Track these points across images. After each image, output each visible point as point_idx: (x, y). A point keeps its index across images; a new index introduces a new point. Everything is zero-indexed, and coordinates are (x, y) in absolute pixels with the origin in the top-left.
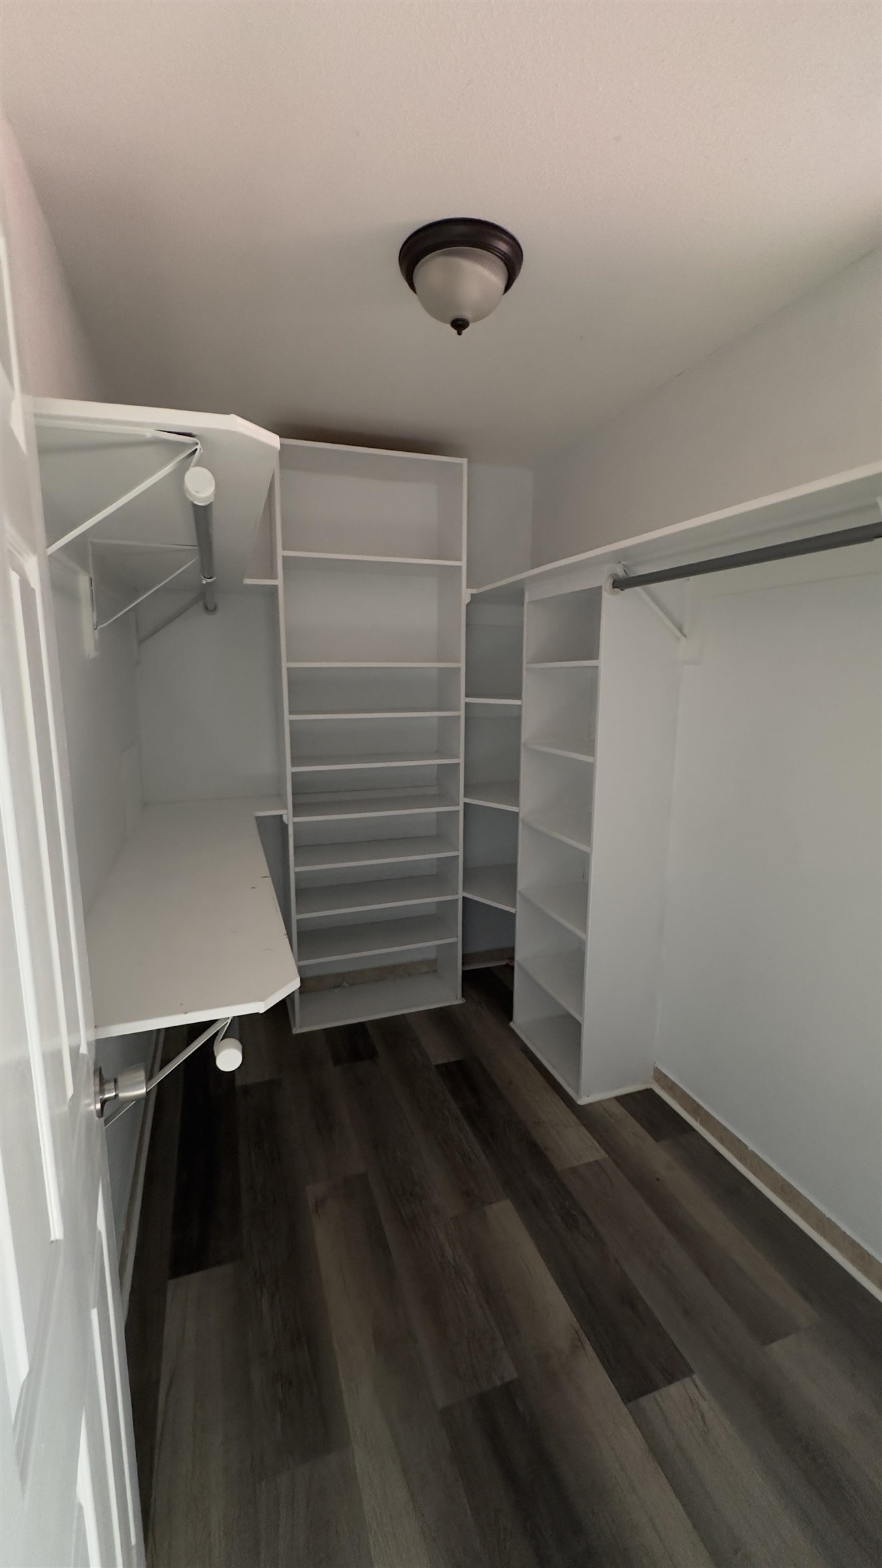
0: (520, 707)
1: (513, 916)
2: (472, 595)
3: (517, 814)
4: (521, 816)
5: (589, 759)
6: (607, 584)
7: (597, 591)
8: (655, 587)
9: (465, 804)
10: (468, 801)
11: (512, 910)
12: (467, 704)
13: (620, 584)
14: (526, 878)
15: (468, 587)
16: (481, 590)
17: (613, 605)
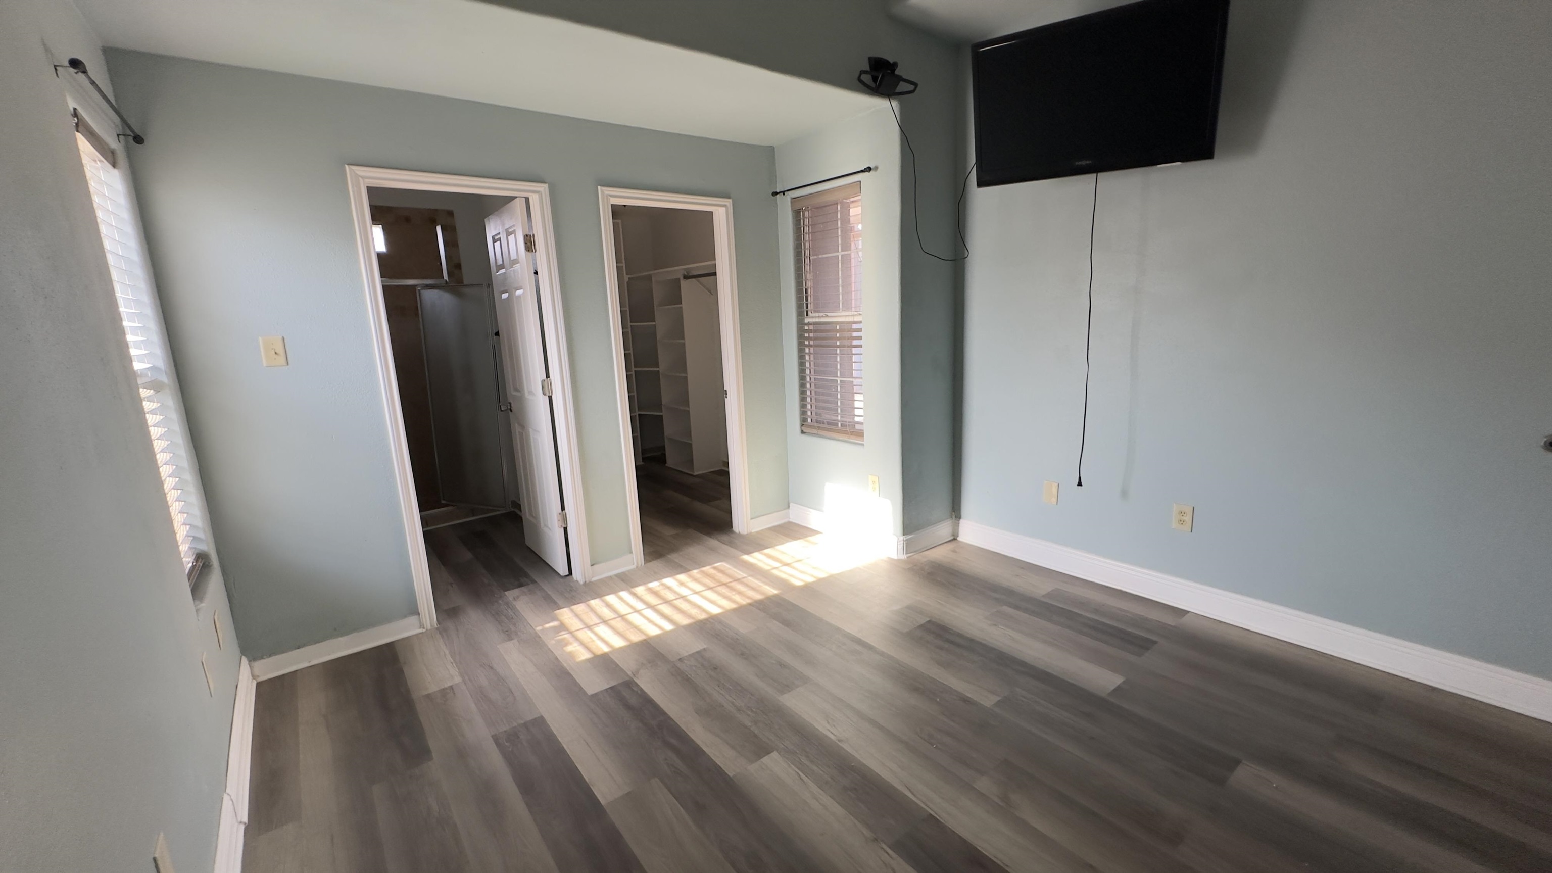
0: (655, 326)
1: (662, 416)
2: (629, 278)
3: (659, 371)
4: (660, 371)
5: (682, 341)
6: (682, 278)
7: (679, 280)
8: (701, 279)
9: (635, 371)
10: (636, 369)
11: (661, 414)
12: (631, 326)
13: (686, 277)
14: (665, 399)
15: (627, 274)
16: (632, 276)
17: (684, 284)
